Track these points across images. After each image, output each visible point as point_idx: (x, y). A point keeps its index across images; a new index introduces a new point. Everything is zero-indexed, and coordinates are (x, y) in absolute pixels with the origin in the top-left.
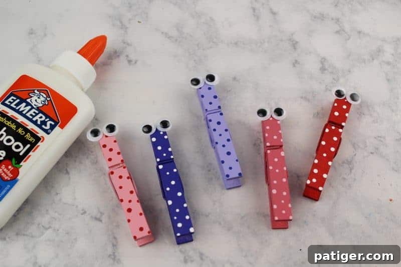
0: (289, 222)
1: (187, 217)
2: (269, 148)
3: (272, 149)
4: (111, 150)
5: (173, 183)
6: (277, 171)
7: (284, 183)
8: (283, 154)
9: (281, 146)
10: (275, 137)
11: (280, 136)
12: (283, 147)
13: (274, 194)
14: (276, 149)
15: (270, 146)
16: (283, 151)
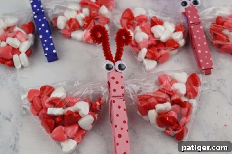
0: (212, 70)
1: (52, 44)
2: (192, 25)
3: (194, 25)
4: (117, 83)
5: (43, 25)
6: (200, 38)
7: (205, 45)
8: (201, 27)
9: (200, 23)
10: (195, 17)
11: (198, 17)
12: (201, 23)
13: (200, 53)
14: (196, 25)
15: (192, 24)
16: (201, 25)
